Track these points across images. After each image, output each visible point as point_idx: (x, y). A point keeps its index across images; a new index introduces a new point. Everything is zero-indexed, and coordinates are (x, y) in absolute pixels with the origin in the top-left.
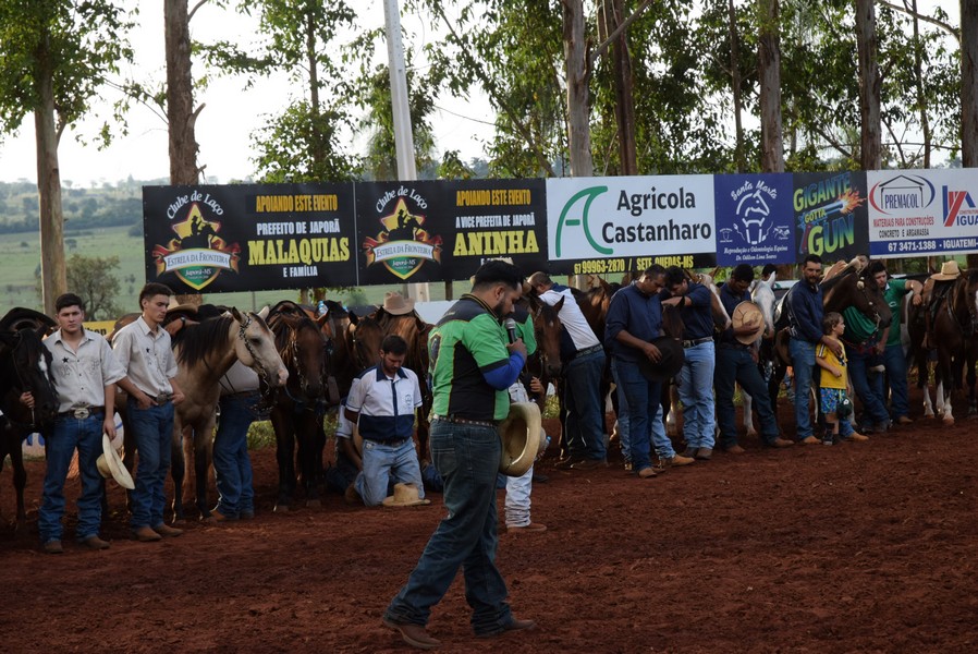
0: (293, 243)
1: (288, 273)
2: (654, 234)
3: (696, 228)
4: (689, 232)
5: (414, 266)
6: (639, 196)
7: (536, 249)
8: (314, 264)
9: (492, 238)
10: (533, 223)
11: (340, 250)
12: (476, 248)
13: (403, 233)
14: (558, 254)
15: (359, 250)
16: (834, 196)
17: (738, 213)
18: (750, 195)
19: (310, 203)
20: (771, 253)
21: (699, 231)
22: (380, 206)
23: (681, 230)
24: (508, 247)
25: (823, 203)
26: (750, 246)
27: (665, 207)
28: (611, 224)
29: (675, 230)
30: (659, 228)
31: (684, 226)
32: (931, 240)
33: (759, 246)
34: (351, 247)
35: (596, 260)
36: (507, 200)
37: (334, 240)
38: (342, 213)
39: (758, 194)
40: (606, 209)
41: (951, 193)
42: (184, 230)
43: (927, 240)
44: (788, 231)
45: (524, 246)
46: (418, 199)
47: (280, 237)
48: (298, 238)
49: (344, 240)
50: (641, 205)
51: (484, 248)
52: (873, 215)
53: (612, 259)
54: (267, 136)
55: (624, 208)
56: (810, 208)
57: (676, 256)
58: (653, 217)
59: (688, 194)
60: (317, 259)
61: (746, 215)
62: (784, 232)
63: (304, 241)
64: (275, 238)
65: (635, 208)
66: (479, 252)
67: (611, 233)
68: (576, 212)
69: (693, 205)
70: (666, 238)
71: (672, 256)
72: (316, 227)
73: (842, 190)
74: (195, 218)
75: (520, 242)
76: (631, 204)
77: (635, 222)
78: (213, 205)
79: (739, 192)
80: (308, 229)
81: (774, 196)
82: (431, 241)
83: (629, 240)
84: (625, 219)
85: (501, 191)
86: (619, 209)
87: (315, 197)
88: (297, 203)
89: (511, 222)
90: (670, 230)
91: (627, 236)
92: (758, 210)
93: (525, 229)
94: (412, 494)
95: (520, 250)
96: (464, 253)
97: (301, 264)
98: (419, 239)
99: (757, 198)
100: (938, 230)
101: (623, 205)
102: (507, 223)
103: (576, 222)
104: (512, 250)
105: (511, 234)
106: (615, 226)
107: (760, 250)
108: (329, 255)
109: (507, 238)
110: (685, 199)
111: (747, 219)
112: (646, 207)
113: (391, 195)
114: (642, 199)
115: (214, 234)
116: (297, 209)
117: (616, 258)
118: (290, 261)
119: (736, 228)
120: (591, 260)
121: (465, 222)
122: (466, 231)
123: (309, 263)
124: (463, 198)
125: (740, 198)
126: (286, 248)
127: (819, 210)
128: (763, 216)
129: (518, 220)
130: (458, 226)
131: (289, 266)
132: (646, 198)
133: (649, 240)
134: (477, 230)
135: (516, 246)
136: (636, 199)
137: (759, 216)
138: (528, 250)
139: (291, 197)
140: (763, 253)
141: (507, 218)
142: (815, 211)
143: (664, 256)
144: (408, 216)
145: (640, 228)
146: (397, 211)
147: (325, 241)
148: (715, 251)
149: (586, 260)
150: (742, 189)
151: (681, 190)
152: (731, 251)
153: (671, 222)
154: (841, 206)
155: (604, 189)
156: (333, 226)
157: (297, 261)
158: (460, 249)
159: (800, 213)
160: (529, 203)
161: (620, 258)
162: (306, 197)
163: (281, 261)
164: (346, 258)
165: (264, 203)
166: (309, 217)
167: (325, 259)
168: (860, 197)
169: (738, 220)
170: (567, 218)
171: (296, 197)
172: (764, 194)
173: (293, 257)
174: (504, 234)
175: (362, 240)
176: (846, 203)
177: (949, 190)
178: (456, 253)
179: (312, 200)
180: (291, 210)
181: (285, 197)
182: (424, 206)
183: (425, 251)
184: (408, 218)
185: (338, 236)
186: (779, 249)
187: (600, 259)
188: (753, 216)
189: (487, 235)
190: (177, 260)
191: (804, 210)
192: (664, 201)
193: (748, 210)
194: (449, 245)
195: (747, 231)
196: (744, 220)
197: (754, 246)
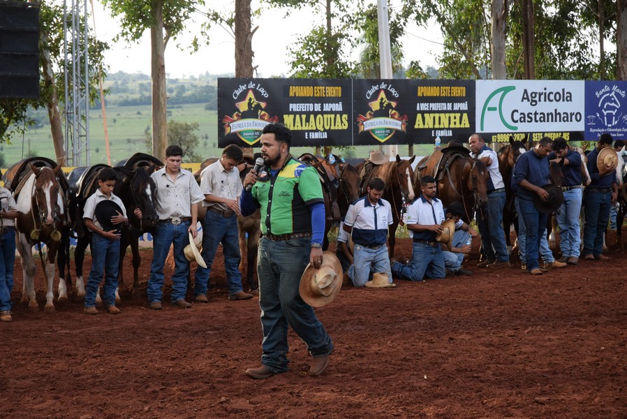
0: (312, 117)
1: (308, 136)
2: (544, 118)
3: (572, 114)
4: (567, 117)
5: (389, 134)
6: (536, 93)
7: (468, 126)
8: (325, 130)
9: (440, 118)
10: (466, 108)
11: (342, 122)
12: (429, 123)
13: (383, 112)
14: (482, 129)
15: (354, 123)
17: (599, 106)
18: (608, 95)
19: (324, 91)
20: (620, 133)
21: (574, 117)
22: (369, 95)
23: (562, 116)
24: (450, 124)
26: (607, 127)
27: (552, 101)
28: (517, 111)
29: (558, 116)
30: (548, 114)
31: (564, 113)
33: (612, 127)
34: (349, 121)
35: (506, 133)
36: (450, 93)
37: (338, 116)
38: (344, 99)
39: (613, 94)
40: (514, 101)
42: (243, 106)
45: (460, 123)
46: (393, 91)
47: (304, 113)
48: (315, 114)
49: (345, 116)
50: (537, 99)
51: (434, 124)
53: (517, 133)
54: (298, 48)
55: (525, 101)
57: (558, 132)
58: (545, 107)
59: (567, 93)
60: (327, 128)
61: (605, 107)
63: (319, 116)
64: (301, 113)
65: (533, 101)
66: (431, 126)
67: (517, 117)
68: (494, 102)
69: (571, 100)
70: (552, 121)
71: (556, 132)
72: (327, 107)
74: (250, 99)
75: (458, 120)
76: (530, 98)
77: (532, 110)
78: (262, 91)
79: (601, 93)
80: (322, 108)
81: (623, 96)
82: (400, 118)
83: (528, 122)
84: (526, 107)
85: (447, 88)
86: (522, 101)
87: (327, 88)
88: (315, 92)
89: (453, 108)
90: (555, 116)
91: (527, 119)
92: (613, 104)
93: (461, 112)
94: (384, 280)
95: (458, 126)
96: (422, 126)
97: (317, 131)
98: (393, 117)
99: (612, 97)
101: (525, 99)
102: (449, 108)
103: (494, 109)
104: (452, 126)
105: (452, 115)
106: (520, 112)
107: (613, 130)
108: (335, 125)
109: (450, 118)
110: (566, 96)
111: (605, 110)
112: (540, 100)
113: (376, 88)
114: (538, 95)
115: (262, 110)
116: (315, 95)
117: (520, 133)
118: (310, 128)
119: (598, 115)
120: (503, 133)
121: (423, 106)
122: (423, 113)
123: (322, 130)
124: (422, 91)
125: (601, 96)
126: (308, 120)
128: (615, 108)
129: (457, 106)
130: (418, 109)
131: (309, 131)
132: (540, 94)
133: (541, 121)
134: (430, 112)
135: (455, 123)
136: (534, 95)
137: (613, 108)
138: (462, 126)
139: (312, 87)
140: (615, 133)
141: (450, 105)
143: (551, 132)
144: (386, 102)
145: (536, 114)
146: (380, 98)
147: (333, 116)
148: (584, 130)
149: (500, 133)
150: (603, 90)
151: (563, 90)
152: (594, 130)
153: (556, 110)
155: (513, 88)
156: (338, 107)
157: (314, 128)
158: (419, 124)
160: (464, 95)
161: (522, 133)
162: (321, 88)
163: (304, 128)
164: (346, 127)
165: (294, 91)
166: (322, 100)
167: (333, 128)
169: (600, 110)
170: (488, 106)
171: (315, 87)
172: (617, 94)
173: (312, 126)
174: (448, 115)
175: (356, 116)
178: (416, 127)
179: (325, 90)
180: (312, 96)
181: (308, 87)
182: (397, 95)
183: (397, 124)
184: (386, 103)
185: (341, 113)
186: (625, 130)
187: (509, 133)
188: (609, 108)
189: (437, 115)
190: (239, 126)
192: (552, 97)
193: (606, 104)
194: (412, 121)
195: (605, 118)
196: (603, 110)
197: (610, 127)
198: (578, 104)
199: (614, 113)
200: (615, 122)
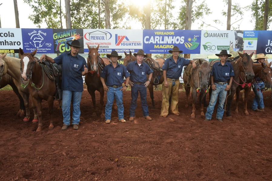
3: (14, 42)
4: (12, 43)
16: (69, 35)
17: (31, 39)
18: (36, 34)
20: (44, 50)
21: (16, 44)
23: (9, 43)
25: (65, 37)
26: (36, 48)
27: (3, 36)
29: (7, 43)
31: (10, 42)
32: (110, 49)
33: (39, 48)
39: (39, 34)
41: (119, 37)
43: (108, 49)
44: (51, 45)
52: (85, 41)
56: (60, 39)
57: (8, 50)
59: (11, 33)
61: (34, 39)
69: (13, 36)
70: (4, 45)
71: (6, 50)
73: (73, 34)
79: (31, 33)
81: (45, 35)
90: (5, 43)
92: (39, 38)
99: (39, 35)
107: (40, 49)
110: (10, 35)
111: (35, 41)
119: (31, 43)
125: (31, 35)
127: (63, 39)
137: (40, 40)
140: (42, 50)
142: (62, 40)
143: (3, 49)
150: (33, 33)
151: (9, 32)
152: (29, 49)
153: (5, 41)
154: (72, 38)
159: (56, 40)
168: (80, 36)
169: (32, 41)
172: (41, 34)
176: (74, 38)
177: (118, 35)
186: (47, 49)
188: (36, 40)
191: (57, 39)
193: (35, 38)
195: (35, 44)
196: (33, 41)
197: (38, 48)
199: (40, 42)
200: (40, 46)
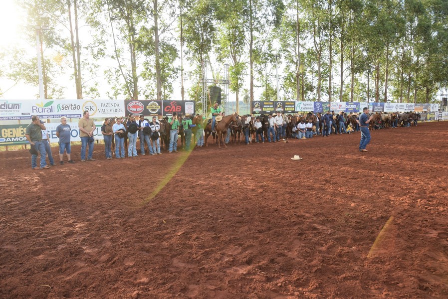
10: (294, 107)
13: (280, 107)
14: (296, 110)
15: (275, 109)
32: (337, 111)
33: (318, 110)
38: (273, 105)
40: (302, 105)
42: (256, 106)
45: (293, 109)
46: (281, 103)
47: (266, 107)
52: (331, 107)
54: (260, 95)
58: (307, 106)
62: (321, 109)
66: (288, 110)
72: (270, 106)
81: (320, 104)
84: (304, 107)
94: (305, 138)
100: (338, 109)
103: (299, 107)
104: (291, 110)
105: (291, 108)
121: (286, 106)
124: (286, 103)
127: (325, 107)
129: (292, 106)
134: (288, 107)
144: (280, 105)
148: (313, 111)
152: (315, 111)
155: (302, 103)
156: (272, 106)
158: (286, 110)
160: (294, 104)
165: (265, 103)
166: (269, 105)
167: (271, 110)
168: (330, 105)
169: (316, 107)
173: (267, 110)
176: (328, 106)
177: (340, 105)
188: (318, 107)
190: (255, 110)
194: (284, 109)
198: (313, 106)
